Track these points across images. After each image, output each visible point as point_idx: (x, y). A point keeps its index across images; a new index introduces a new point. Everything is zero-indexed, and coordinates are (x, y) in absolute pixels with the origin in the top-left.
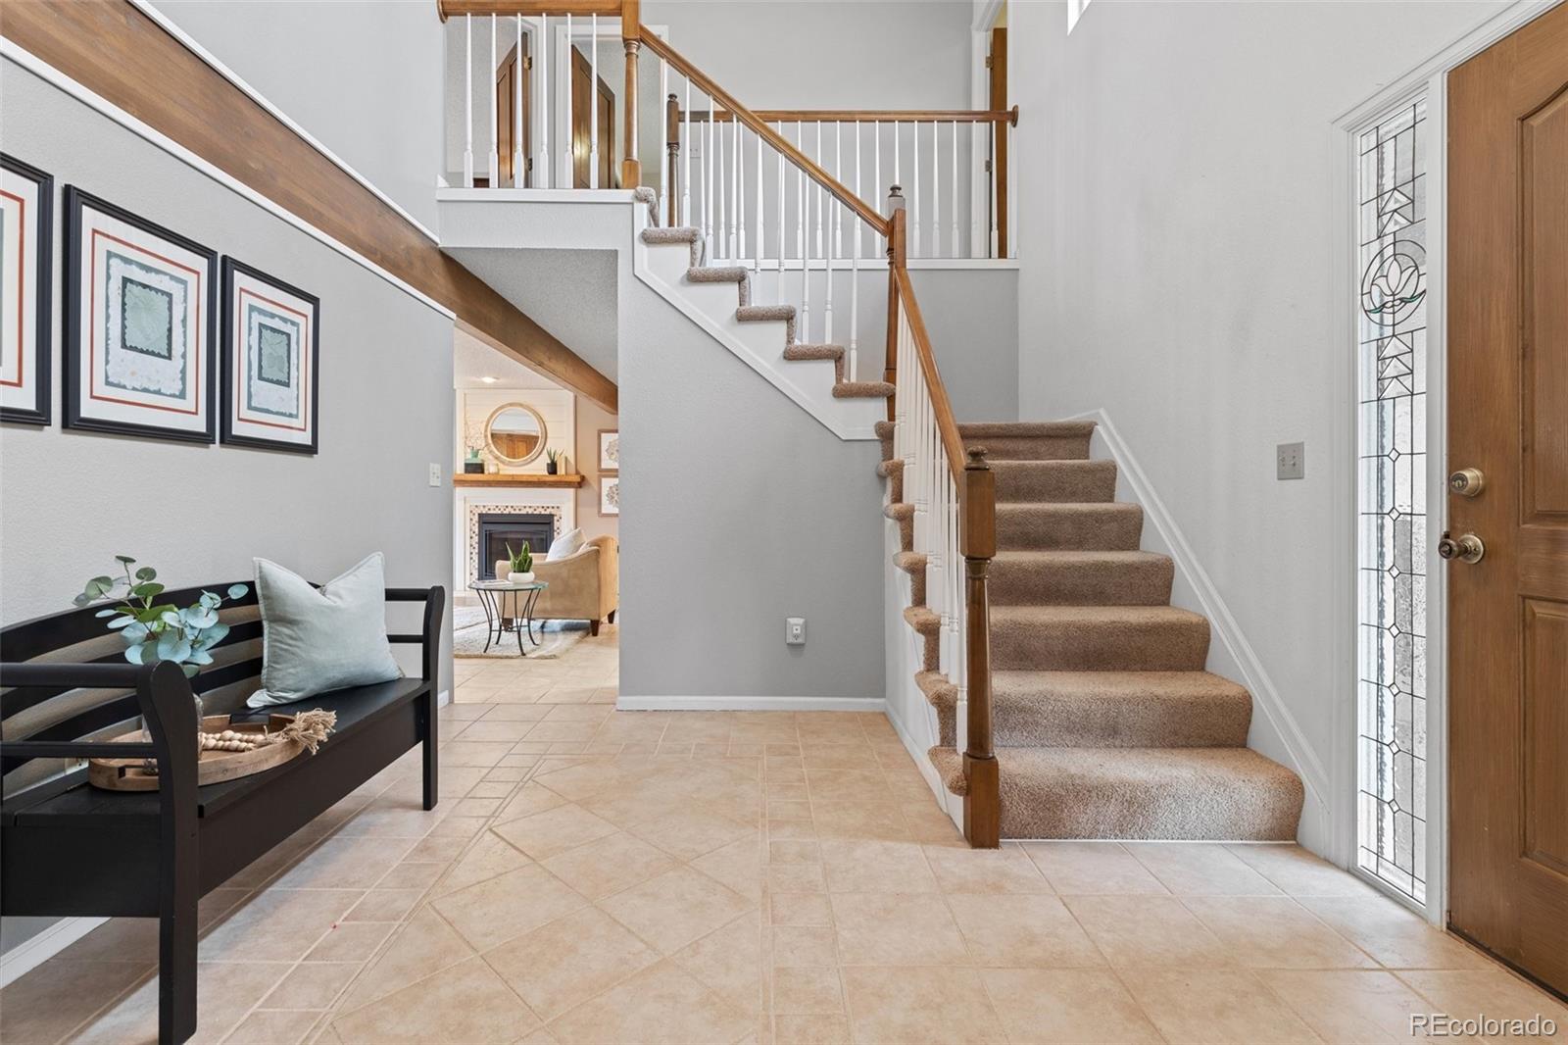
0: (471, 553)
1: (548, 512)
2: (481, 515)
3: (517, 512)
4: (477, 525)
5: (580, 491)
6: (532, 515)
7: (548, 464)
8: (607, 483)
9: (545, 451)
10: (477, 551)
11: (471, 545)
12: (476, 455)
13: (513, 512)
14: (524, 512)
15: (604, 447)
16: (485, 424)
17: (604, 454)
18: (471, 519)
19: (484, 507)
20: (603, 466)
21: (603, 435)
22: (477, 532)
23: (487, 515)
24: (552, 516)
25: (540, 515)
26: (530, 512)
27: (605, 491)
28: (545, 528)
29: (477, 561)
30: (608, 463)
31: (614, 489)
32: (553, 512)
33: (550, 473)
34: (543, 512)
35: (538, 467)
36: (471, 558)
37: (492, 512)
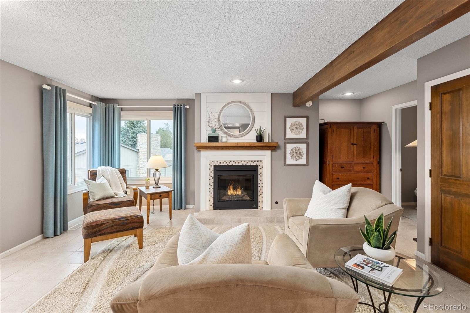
0: (210, 189)
1: (255, 164)
2: (215, 166)
3: (237, 164)
4: (213, 172)
5: (274, 153)
6: (246, 166)
7: (257, 136)
8: (290, 147)
9: (254, 129)
10: (213, 187)
11: (210, 184)
12: (214, 131)
13: (234, 164)
14: (241, 164)
15: (288, 126)
16: (218, 113)
17: (288, 130)
18: (210, 169)
19: (217, 161)
20: (288, 137)
21: (288, 119)
22: (213, 177)
23: (219, 166)
24: (257, 166)
25: (250, 166)
26: (244, 164)
27: (288, 151)
28: (253, 173)
29: (213, 193)
30: (290, 135)
31: (294, 150)
32: (258, 163)
33: (258, 141)
34: (252, 164)
35: (251, 138)
36: (210, 192)
37: (222, 164)
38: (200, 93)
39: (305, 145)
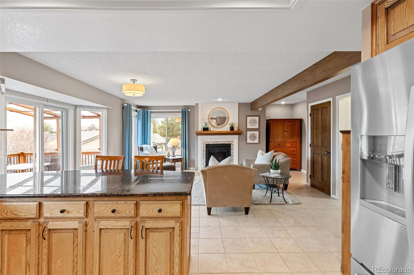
0: (203, 157)
2: (206, 145)
3: (219, 143)
4: (205, 148)
5: (240, 136)
6: (224, 144)
7: (230, 127)
8: (249, 133)
9: (228, 123)
10: (205, 156)
11: (203, 155)
12: (206, 125)
13: (217, 143)
14: (221, 143)
15: (248, 121)
16: (208, 114)
17: (248, 124)
18: (203, 146)
19: (208, 142)
20: (248, 127)
21: (248, 117)
22: (205, 150)
23: (209, 144)
24: (230, 144)
26: (223, 143)
27: (248, 136)
28: (228, 148)
29: (205, 160)
30: (249, 126)
31: (251, 135)
32: (231, 143)
33: (230, 130)
34: (227, 143)
35: (226, 128)
36: (203, 159)
37: (210, 143)
38: (198, 104)
39: (258, 132)
